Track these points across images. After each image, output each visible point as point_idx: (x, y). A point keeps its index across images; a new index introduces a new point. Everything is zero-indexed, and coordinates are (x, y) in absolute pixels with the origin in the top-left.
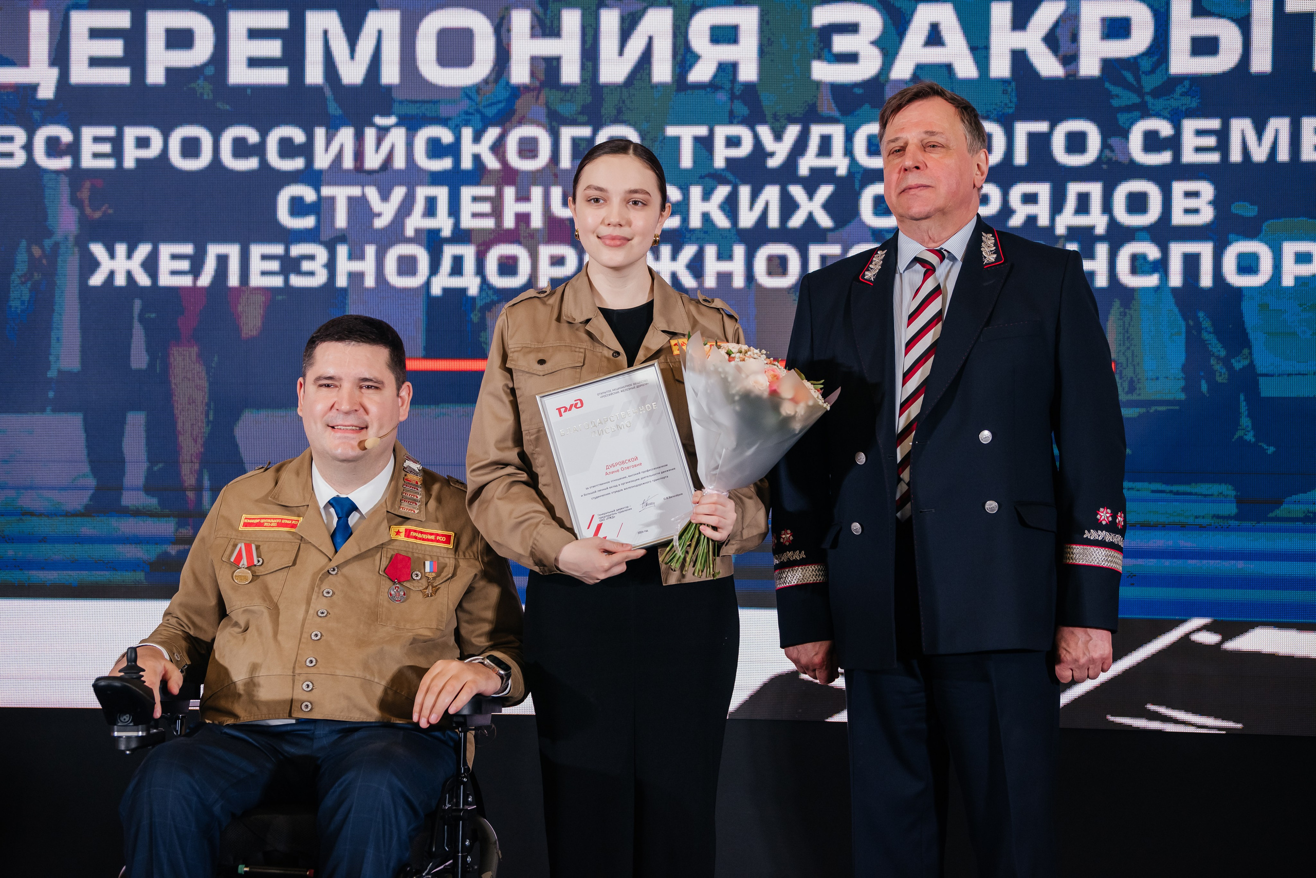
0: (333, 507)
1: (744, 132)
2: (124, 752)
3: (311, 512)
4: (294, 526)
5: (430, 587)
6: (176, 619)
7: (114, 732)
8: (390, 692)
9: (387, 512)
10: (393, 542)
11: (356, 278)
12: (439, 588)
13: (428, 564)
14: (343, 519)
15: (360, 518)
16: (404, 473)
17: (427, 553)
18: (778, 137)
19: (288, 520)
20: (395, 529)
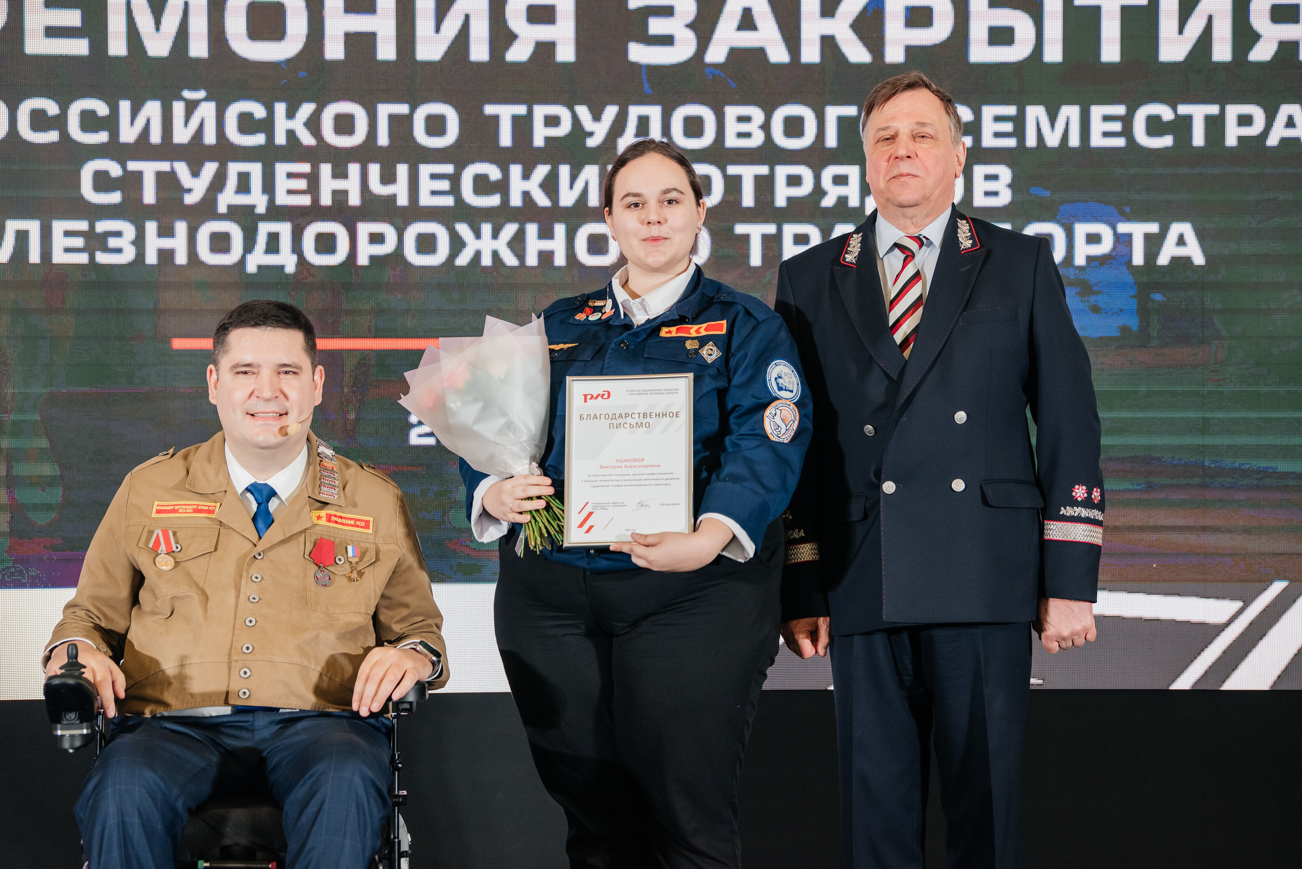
0: (252, 493)
1: (563, 112)
2: (66, 750)
3: (229, 497)
4: (212, 512)
5: (355, 572)
6: (85, 611)
7: (56, 730)
8: (325, 679)
9: (309, 497)
10: (315, 527)
11: (166, 255)
12: (364, 573)
13: (350, 548)
14: (263, 504)
15: (280, 504)
16: (319, 459)
17: (348, 538)
18: (597, 117)
19: (205, 506)
20: (317, 513)
